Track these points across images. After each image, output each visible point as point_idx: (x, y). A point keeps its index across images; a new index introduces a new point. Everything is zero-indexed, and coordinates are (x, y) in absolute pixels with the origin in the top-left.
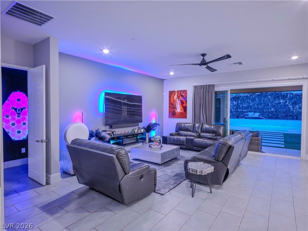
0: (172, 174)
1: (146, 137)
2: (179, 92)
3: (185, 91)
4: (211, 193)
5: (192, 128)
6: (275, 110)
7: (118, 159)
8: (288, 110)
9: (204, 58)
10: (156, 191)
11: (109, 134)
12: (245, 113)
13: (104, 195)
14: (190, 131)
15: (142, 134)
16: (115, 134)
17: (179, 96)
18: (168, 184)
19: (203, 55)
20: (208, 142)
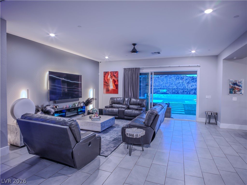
0: (111, 139)
1: (85, 110)
2: (112, 73)
3: (117, 73)
4: (143, 151)
5: (123, 102)
6: (176, 88)
7: (71, 130)
8: (184, 87)
9: (134, 47)
10: (101, 154)
11: (53, 108)
12: (157, 89)
13: (55, 162)
14: (121, 104)
15: (82, 107)
16: (58, 108)
17: (112, 76)
18: (109, 147)
19: (134, 45)
20: (135, 113)
